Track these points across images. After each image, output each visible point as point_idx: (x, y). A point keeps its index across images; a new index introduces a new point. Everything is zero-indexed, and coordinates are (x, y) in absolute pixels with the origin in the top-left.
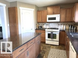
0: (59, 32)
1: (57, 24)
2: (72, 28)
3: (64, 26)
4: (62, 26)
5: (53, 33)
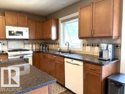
0: (32, 55)
2: (44, 48)
5: (23, 57)
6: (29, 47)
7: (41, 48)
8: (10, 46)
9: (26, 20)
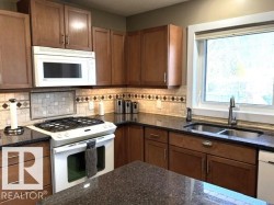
1: (70, 95)
6: (87, 108)
8: (37, 109)
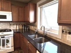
1: (8, 23)
3: (18, 26)
4: (15, 26)
6: (14, 27)
7: (23, 28)
9: (10, 6)
